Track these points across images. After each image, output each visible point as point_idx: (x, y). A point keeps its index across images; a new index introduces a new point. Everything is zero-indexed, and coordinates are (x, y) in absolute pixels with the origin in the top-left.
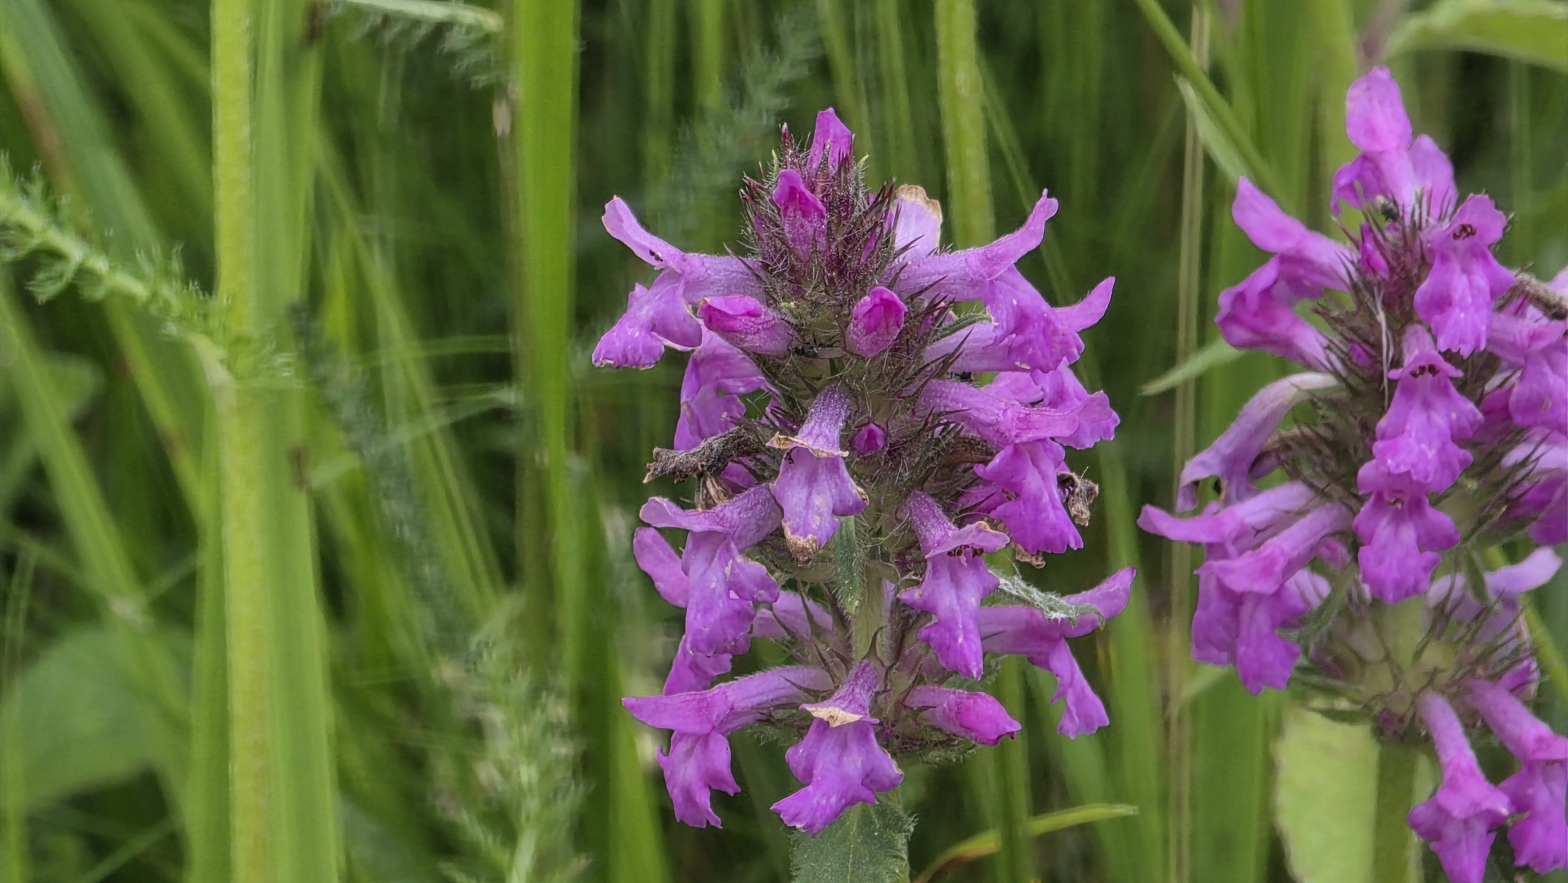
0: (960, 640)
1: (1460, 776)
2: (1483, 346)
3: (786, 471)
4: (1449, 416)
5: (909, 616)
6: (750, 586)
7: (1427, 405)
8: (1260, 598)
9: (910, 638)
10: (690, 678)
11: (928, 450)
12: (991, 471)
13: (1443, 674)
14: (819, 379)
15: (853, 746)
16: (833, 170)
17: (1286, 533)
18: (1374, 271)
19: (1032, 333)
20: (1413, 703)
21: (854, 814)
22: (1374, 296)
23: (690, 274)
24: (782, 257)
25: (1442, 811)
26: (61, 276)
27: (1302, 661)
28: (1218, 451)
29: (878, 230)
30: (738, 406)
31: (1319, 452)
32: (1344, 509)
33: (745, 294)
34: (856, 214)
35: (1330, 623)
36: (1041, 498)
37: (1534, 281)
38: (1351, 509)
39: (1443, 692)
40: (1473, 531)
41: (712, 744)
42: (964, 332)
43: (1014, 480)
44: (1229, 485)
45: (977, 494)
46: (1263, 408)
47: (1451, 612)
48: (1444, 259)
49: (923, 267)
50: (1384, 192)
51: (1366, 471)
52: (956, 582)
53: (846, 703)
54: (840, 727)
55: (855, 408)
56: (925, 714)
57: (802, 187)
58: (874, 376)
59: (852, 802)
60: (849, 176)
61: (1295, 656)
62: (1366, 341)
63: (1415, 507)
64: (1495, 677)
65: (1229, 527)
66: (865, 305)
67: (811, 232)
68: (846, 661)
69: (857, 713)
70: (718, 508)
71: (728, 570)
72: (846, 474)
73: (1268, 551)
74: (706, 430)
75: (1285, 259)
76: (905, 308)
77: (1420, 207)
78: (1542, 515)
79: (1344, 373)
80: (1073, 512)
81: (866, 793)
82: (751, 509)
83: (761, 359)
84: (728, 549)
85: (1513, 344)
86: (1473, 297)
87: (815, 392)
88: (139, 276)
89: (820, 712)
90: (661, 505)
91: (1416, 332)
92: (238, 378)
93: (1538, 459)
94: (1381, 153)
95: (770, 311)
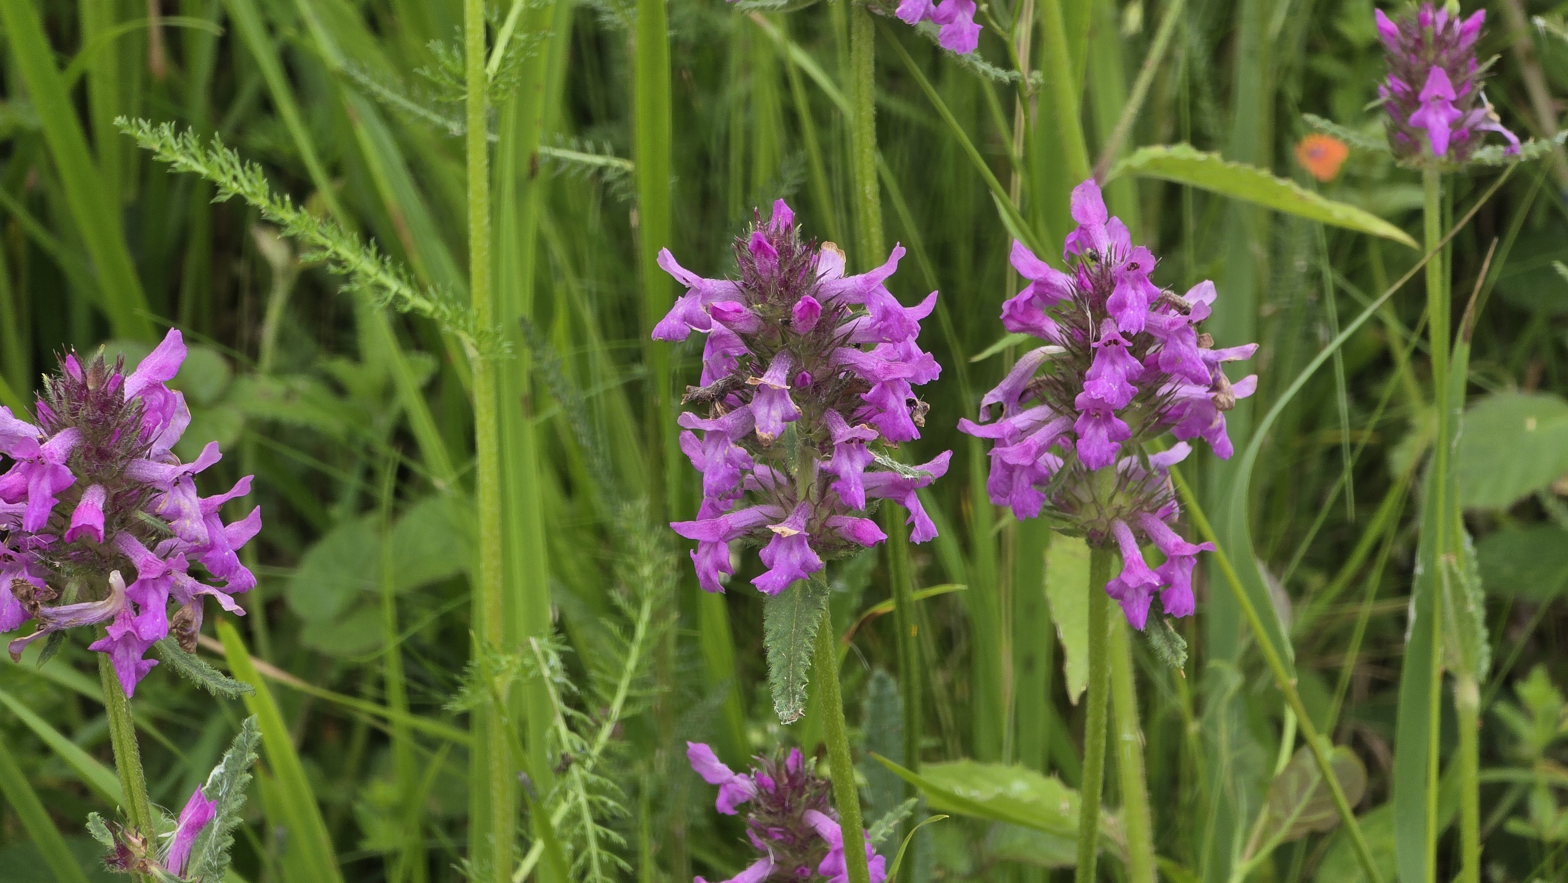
0: (853, 489)
1: (1133, 564)
2: (1143, 329)
3: (757, 397)
4: (1125, 367)
5: (829, 478)
6: (737, 460)
7: (1113, 362)
8: (1023, 468)
9: (829, 490)
10: (710, 512)
11: (835, 386)
12: (869, 397)
13: (1124, 510)
14: (776, 347)
15: (795, 548)
16: (782, 231)
17: (1038, 432)
18: (1085, 289)
19: (891, 321)
20: (1109, 525)
21: (797, 586)
22: (1085, 303)
23: (704, 290)
24: (755, 279)
25: (1123, 584)
26: (386, 299)
27: (1048, 503)
28: (1001, 388)
29: (807, 265)
30: (734, 363)
31: (1056, 389)
32: (1069, 419)
33: (735, 300)
34: (796, 256)
35: (1063, 482)
36: (897, 412)
37: (1173, 295)
38: (1073, 419)
39: (1124, 519)
40: (1139, 433)
41: (719, 548)
42: (856, 321)
43: (882, 402)
44: (1008, 406)
45: (863, 410)
46: (1026, 365)
47: (1131, 476)
48: (1123, 281)
49: (832, 285)
50: (1092, 246)
51: (1080, 398)
52: (851, 458)
53: (791, 525)
54: (788, 537)
55: (795, 363)
56: (836, 530)
57: (765, 241)
58: (806, 345)
59: (795, 578)
60: (791, 235)
61: (1042, 499)
62: (1081, 327)
63: (1107, 418)
64: (1154, 511)
65: (1007, 430)
66: (799, 305)
67: (770, 266)
68: (793, 502)
69: (797, 530)
70: (721, 418)
71: (726, 452)
72: (789, 398)
73: (1028, 442)
74: (717, 376)
75: (1037, 283)
76: (821, 307)
77: (1111, 254)
78: (1179, 422)
79: (1070, 345)
80: (916, 419)
81: (803, 574)
82: (739, 418)
83: (744, 336)
84: (726, 441)
85: (1160, 328)
86: (1138, 302)
87: (773, 354)
88: (428, 298)
89: (777, 529)
90: (689, 416)
91: (1108, 322)
92: (481, 354)
93: (1176, 392)
94: (1090, 225)
95: (748, 310)
